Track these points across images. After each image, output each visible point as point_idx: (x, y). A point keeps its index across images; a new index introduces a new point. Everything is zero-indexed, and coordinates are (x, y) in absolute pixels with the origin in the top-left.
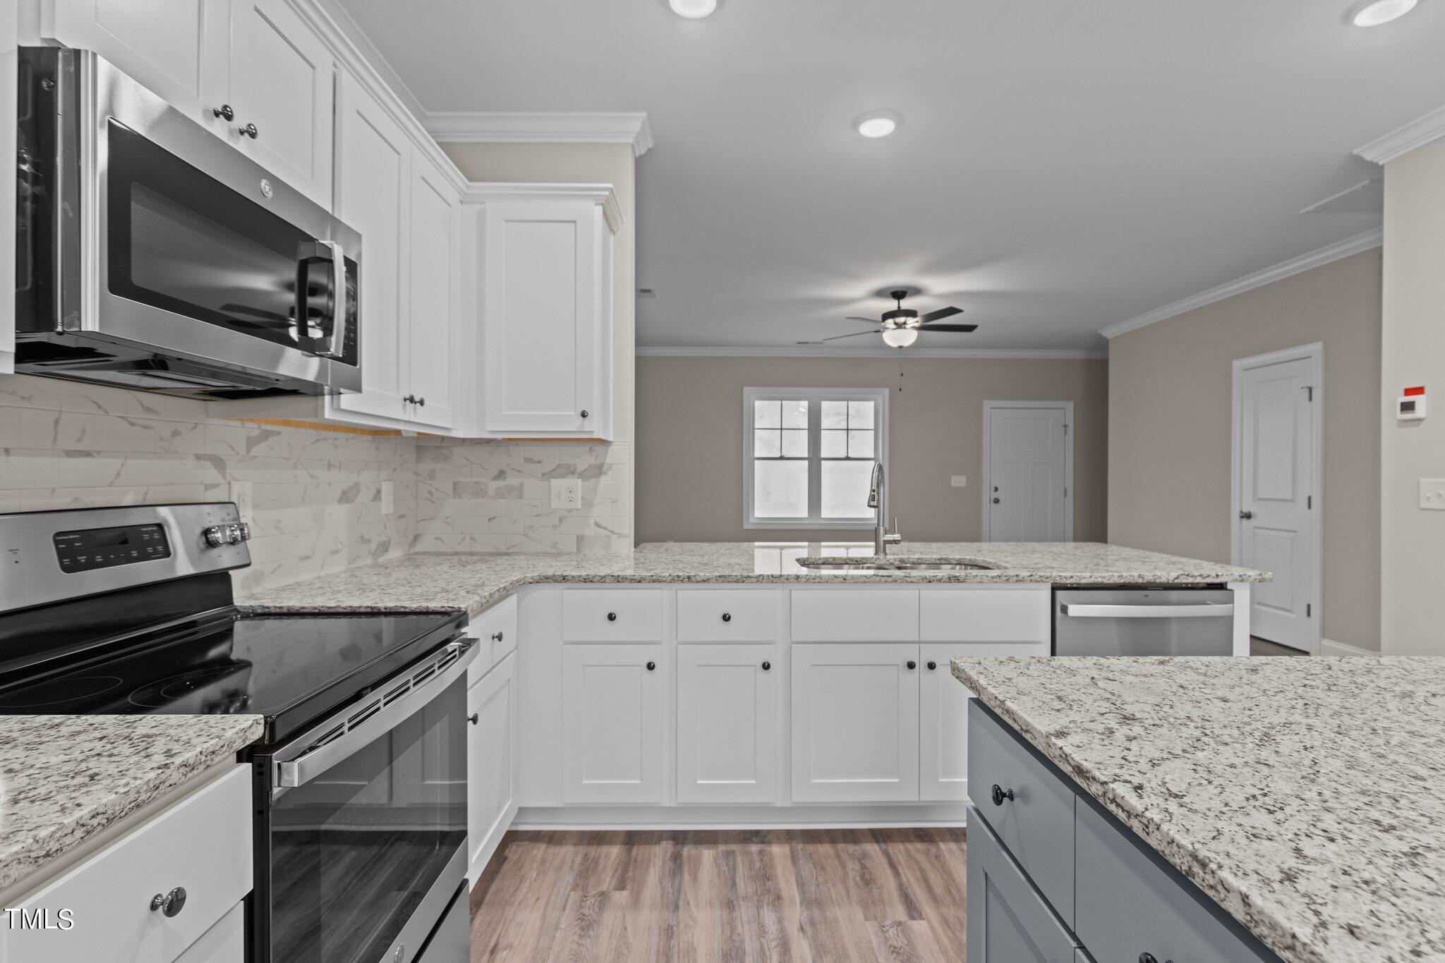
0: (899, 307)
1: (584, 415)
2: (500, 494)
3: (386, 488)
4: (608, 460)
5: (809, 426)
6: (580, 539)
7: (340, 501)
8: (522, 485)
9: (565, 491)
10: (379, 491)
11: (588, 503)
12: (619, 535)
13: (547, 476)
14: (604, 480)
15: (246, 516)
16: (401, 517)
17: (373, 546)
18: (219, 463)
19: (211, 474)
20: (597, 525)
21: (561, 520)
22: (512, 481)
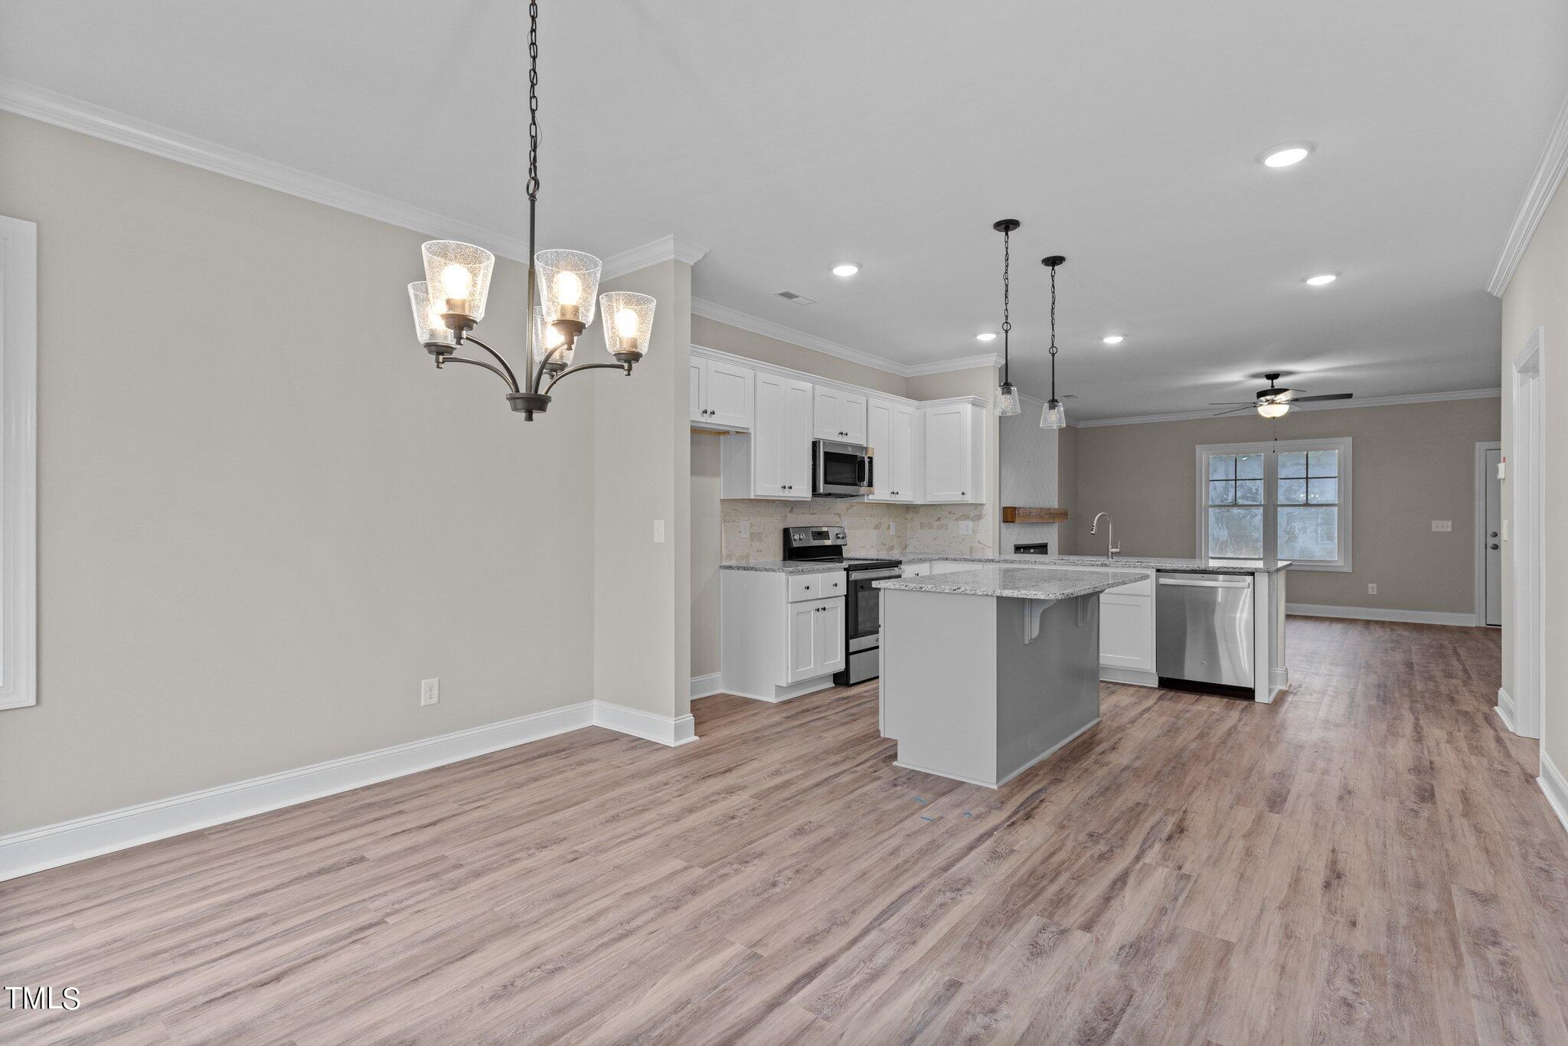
0: (1273, 386)
1: (963, 494)
2: (939, 528)
3: (892, 524)
4: (984, 512)
5: (1264, 476)
6: (971, 548)
7: (874, 529)
8: (947, 524)
9: (965, 527)
10: (889, 526)
11: (975, 532)
12: (989, 547)
13: (957, 520)
14: (982, 521)
15: (846, 531)
16: (899, 537)
17: (887, 547)
18: (839, 515)
19: (837, 519)
20: (978, 542)
21: (963, 539)
22: (943, 522)
